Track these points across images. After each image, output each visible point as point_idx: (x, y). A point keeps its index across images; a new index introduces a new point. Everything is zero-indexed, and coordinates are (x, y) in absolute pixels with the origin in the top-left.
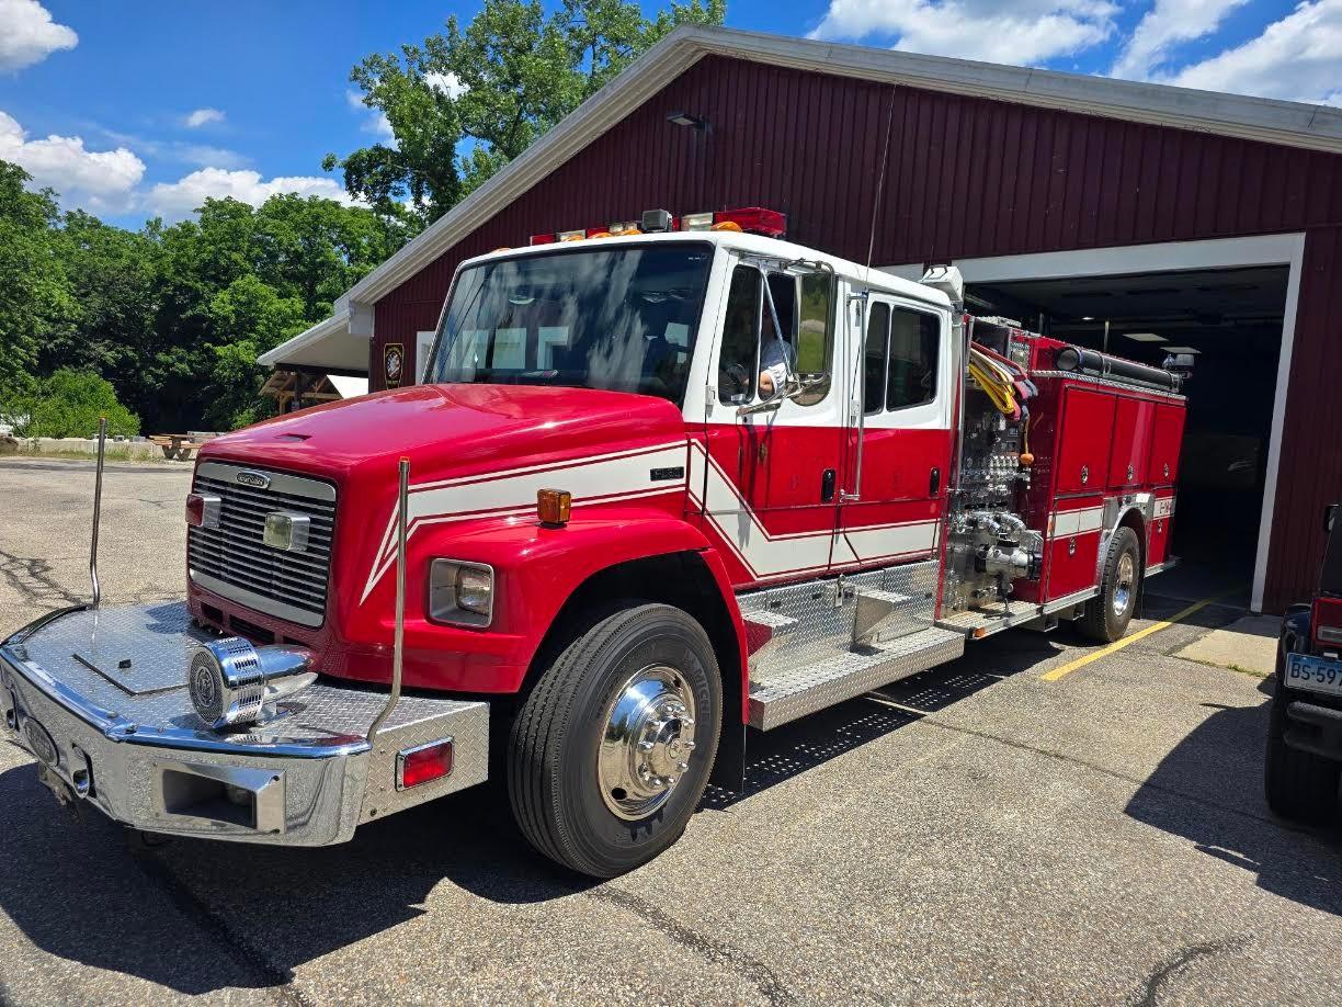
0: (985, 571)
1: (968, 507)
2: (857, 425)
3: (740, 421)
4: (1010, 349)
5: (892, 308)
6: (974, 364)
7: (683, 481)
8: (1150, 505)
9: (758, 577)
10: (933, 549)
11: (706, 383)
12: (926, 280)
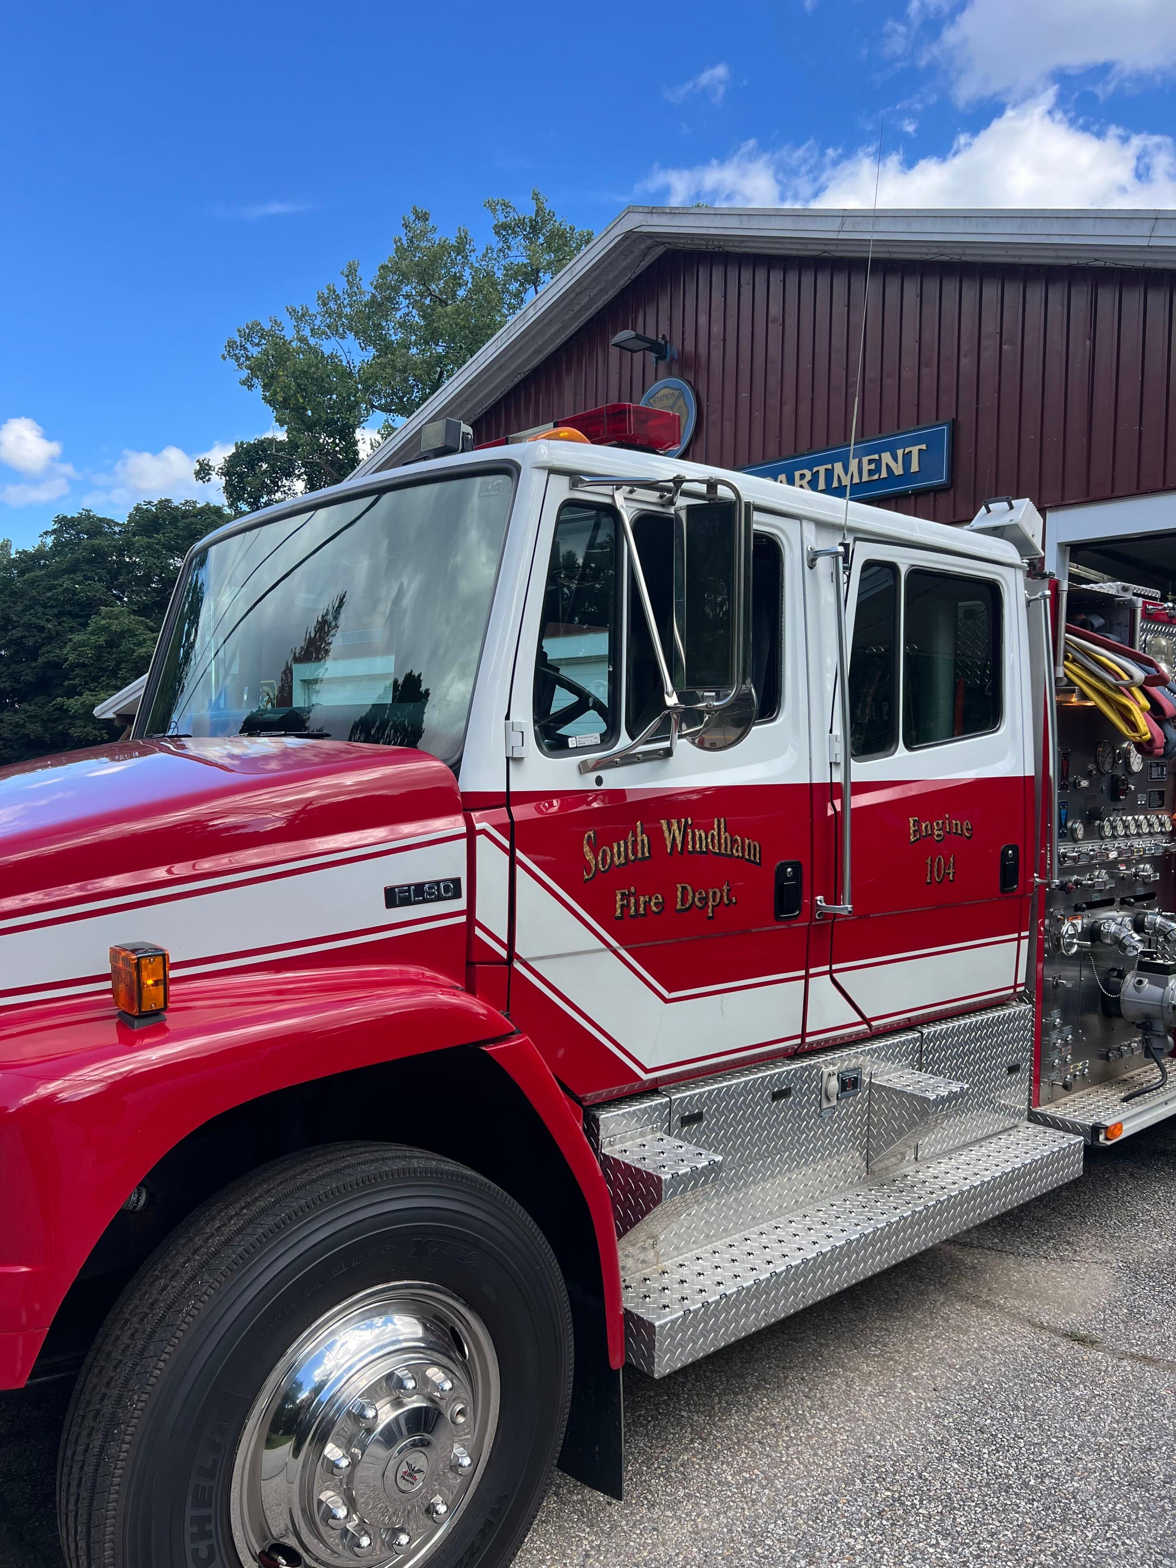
0: (1120, 1015)
1: (1078, 909)
2: (838, 778)
3: (588, 783)
4: (1140, 637)
5: (903, 570)
6: (1074, 661)
7: (461, 904)
9: (647, 1071)
10: (1016, 985)
11: (507, 717)
12: (976, 523)
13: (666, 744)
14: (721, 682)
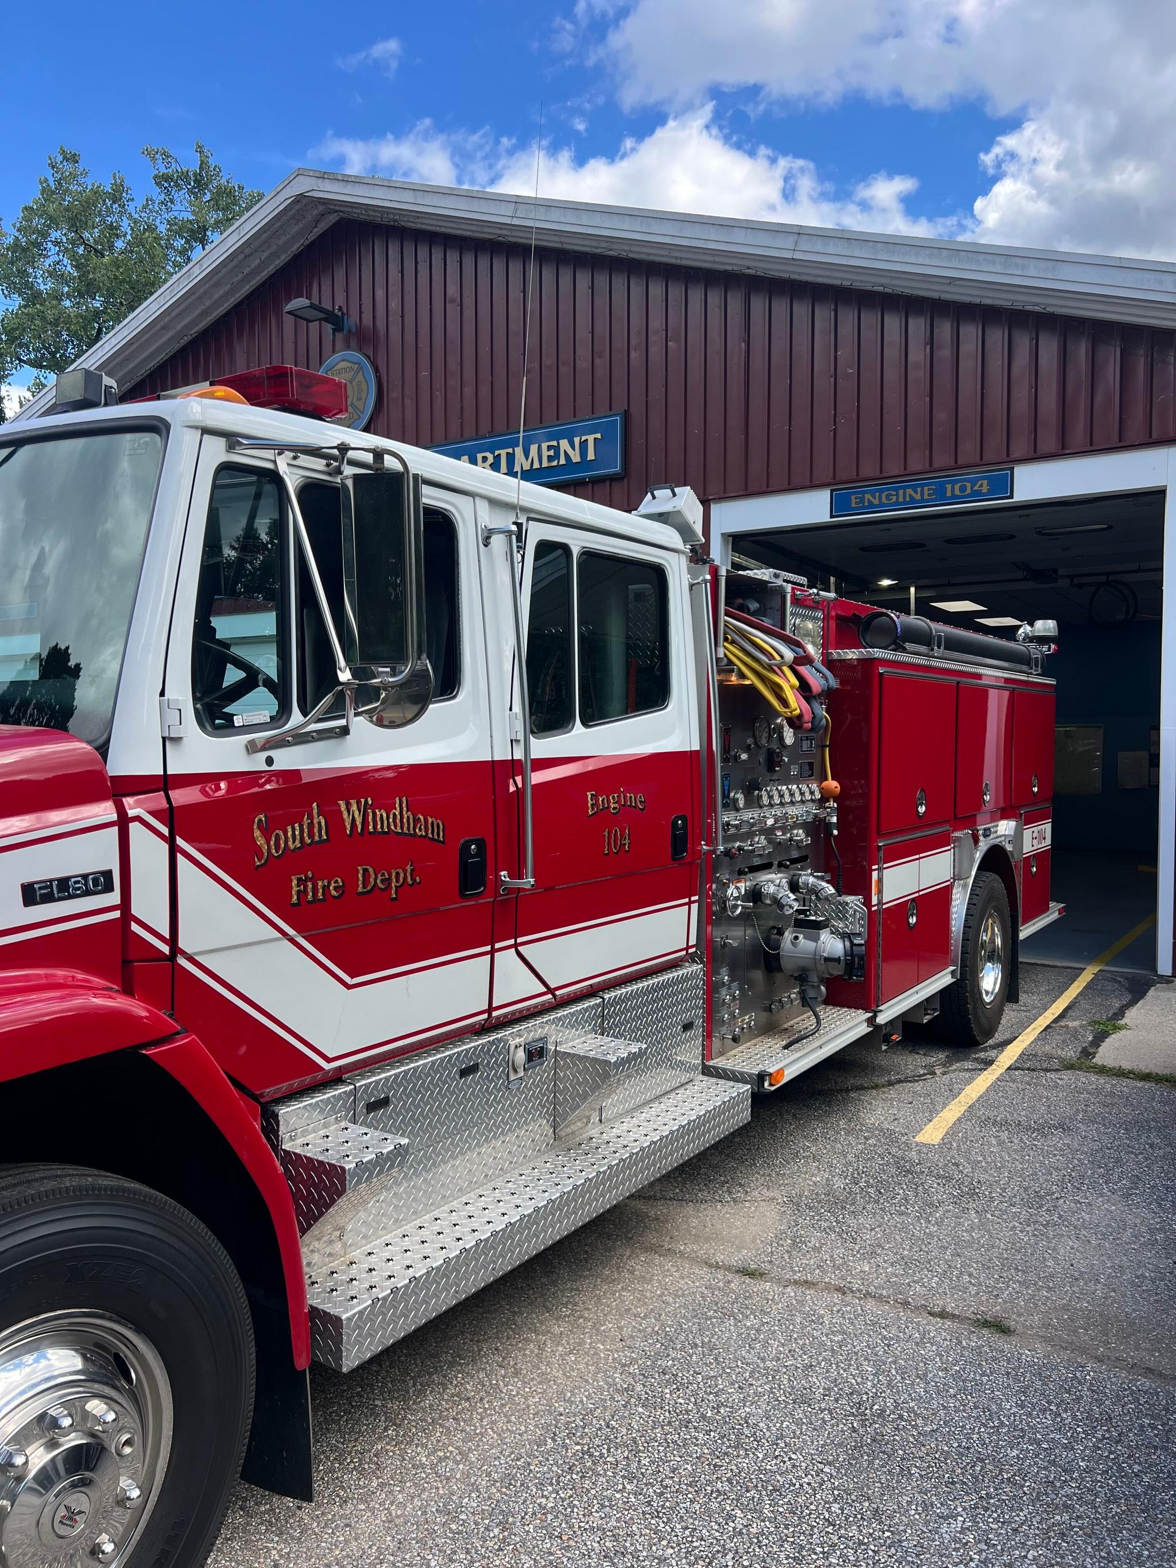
0: (780, 969)
1: (741, 873)
2: (519, 755)
3: (257, 763)
4: (790, 621)
5: (575, 551)
6: (733, 642)
7: (114, 898)
8: (1017, 838)
9: (329, 1060)
10: (688, 947)
11: (162, 694)
12: (643, 509)
13: (342, 722)
14: (396, 657)
